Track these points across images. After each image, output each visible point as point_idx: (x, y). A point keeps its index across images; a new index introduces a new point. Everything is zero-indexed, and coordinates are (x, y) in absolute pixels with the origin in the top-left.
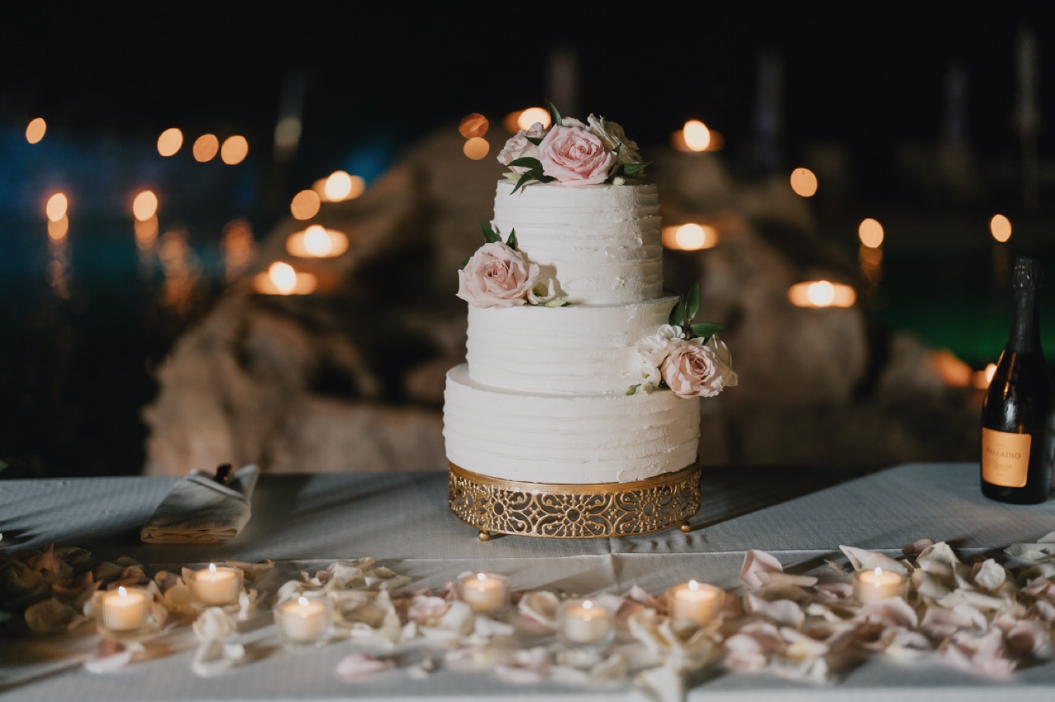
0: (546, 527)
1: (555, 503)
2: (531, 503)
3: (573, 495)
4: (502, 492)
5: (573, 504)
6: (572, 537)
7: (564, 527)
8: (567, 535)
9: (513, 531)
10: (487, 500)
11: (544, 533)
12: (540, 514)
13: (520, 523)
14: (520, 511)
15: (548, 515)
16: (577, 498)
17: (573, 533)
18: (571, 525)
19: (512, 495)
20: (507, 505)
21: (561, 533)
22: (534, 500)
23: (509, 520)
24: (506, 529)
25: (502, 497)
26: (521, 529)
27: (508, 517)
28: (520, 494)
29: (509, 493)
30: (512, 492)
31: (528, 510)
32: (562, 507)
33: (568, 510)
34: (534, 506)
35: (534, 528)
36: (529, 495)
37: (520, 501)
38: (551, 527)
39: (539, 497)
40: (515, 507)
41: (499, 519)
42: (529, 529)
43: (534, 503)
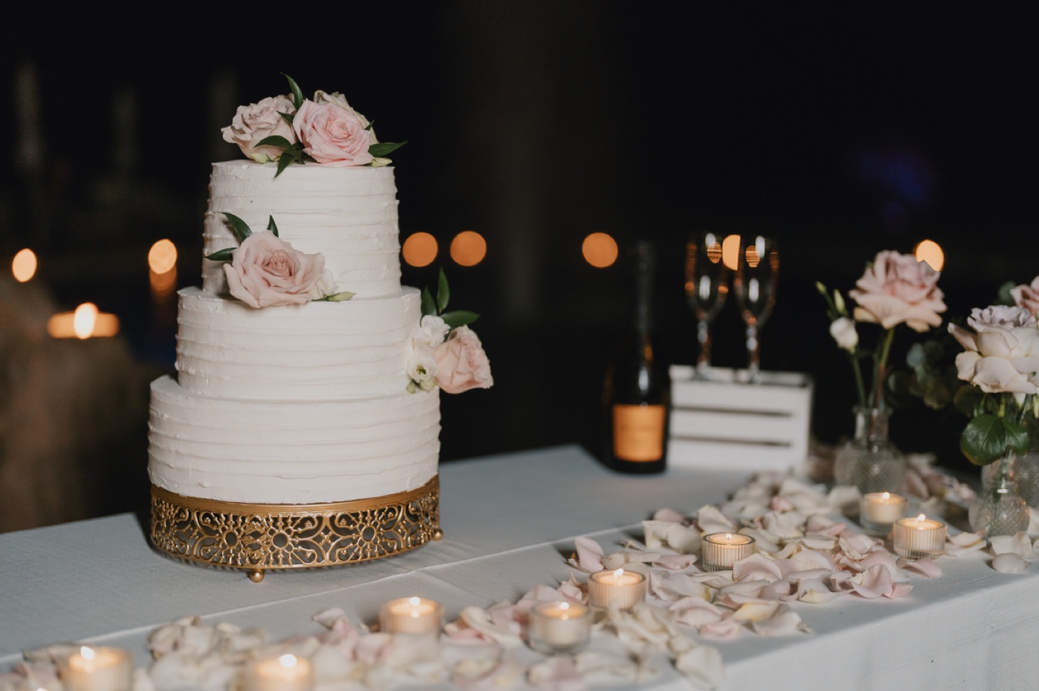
0: (340, 552)
1: (349, 522)
2: (323, 527)
3: (368, 511)
4: (285, 520)
5: (369, 522)
6: (368, 559)
7: (359, 550)
8: (362, 558)
9: (301, 563)
10: (262, 532)
11: (338, 560)
12: (333, 538)
13: (309, 552)
14: (309, 539)
15: (341, 538)
16: (372, 512)
17: (369, 555)
18: (366, 546)
19: (298, 521)
20: (292, 534)
21: (356, 557)
22: (326, 523)
23: (295, 551)
24: (290, 562)
25: (286, 525)
26: (311, 559)
27: (294, 548)
28: (310, 519)
29: (294, 519)
30: (298, 518)
31: (319, 536)
32: (358, 526)
33: (364, 529)
34: (326, 531)
35: (327, 556)
36: (320, 519)
37: (309, 526)
38: (345, 551)
39: (333, 518)
40: (301, 535)
41: (281, 552)
42: (321, 558)
43: (326, 527)
